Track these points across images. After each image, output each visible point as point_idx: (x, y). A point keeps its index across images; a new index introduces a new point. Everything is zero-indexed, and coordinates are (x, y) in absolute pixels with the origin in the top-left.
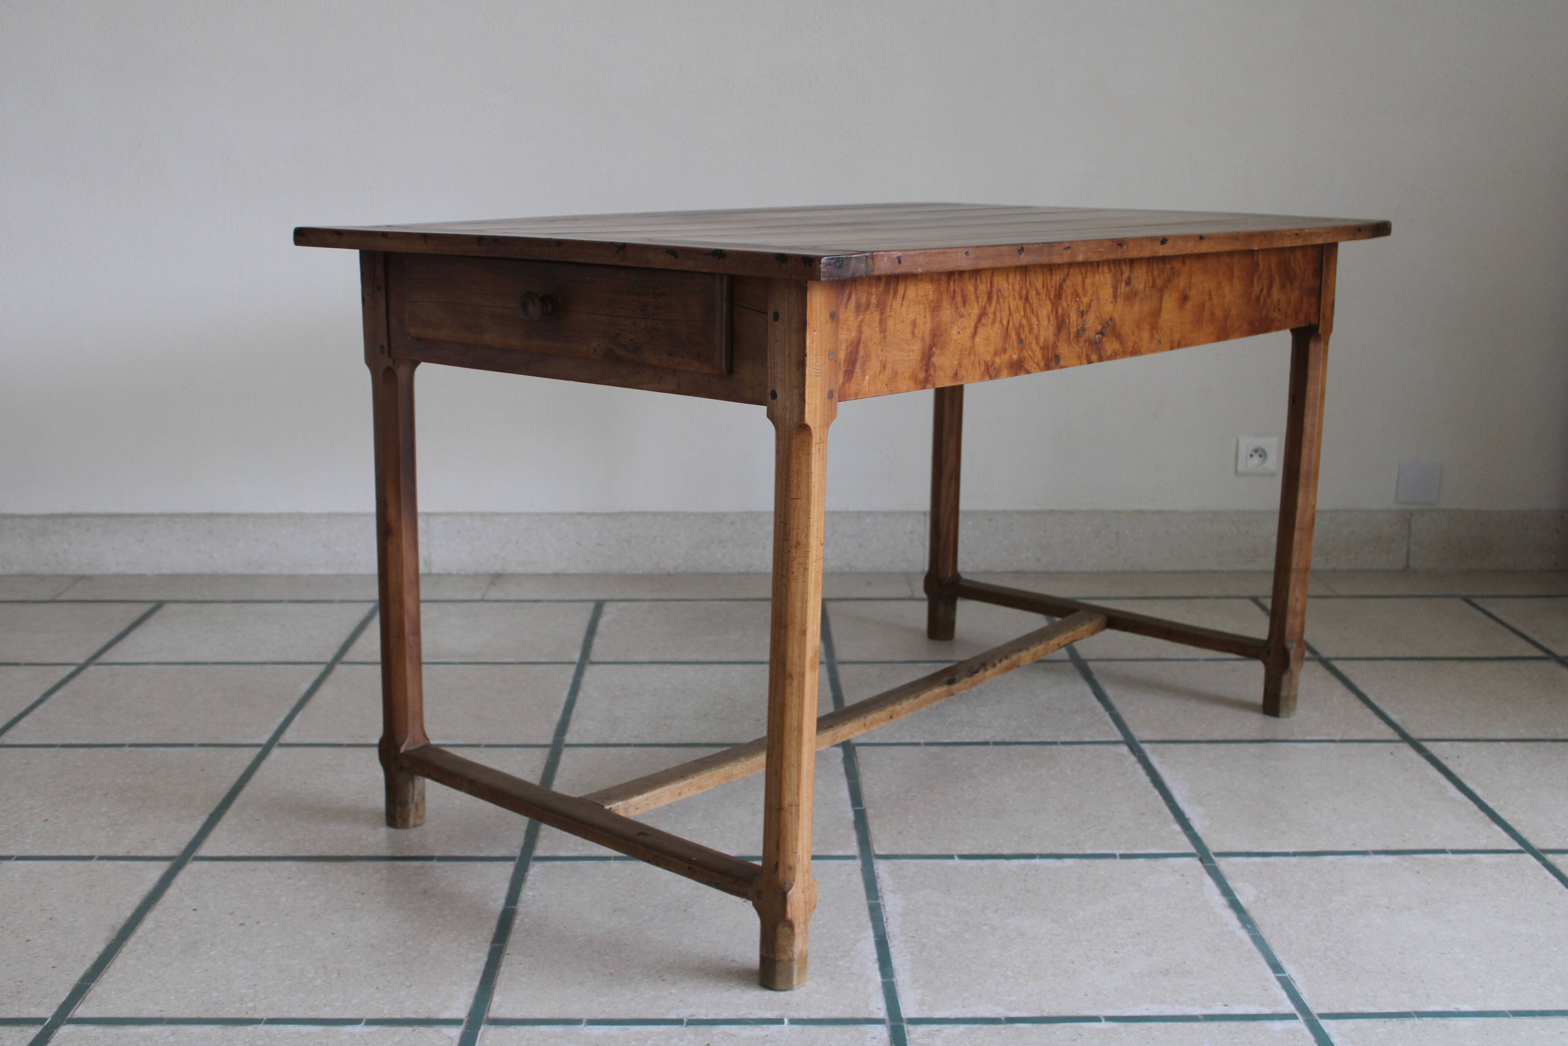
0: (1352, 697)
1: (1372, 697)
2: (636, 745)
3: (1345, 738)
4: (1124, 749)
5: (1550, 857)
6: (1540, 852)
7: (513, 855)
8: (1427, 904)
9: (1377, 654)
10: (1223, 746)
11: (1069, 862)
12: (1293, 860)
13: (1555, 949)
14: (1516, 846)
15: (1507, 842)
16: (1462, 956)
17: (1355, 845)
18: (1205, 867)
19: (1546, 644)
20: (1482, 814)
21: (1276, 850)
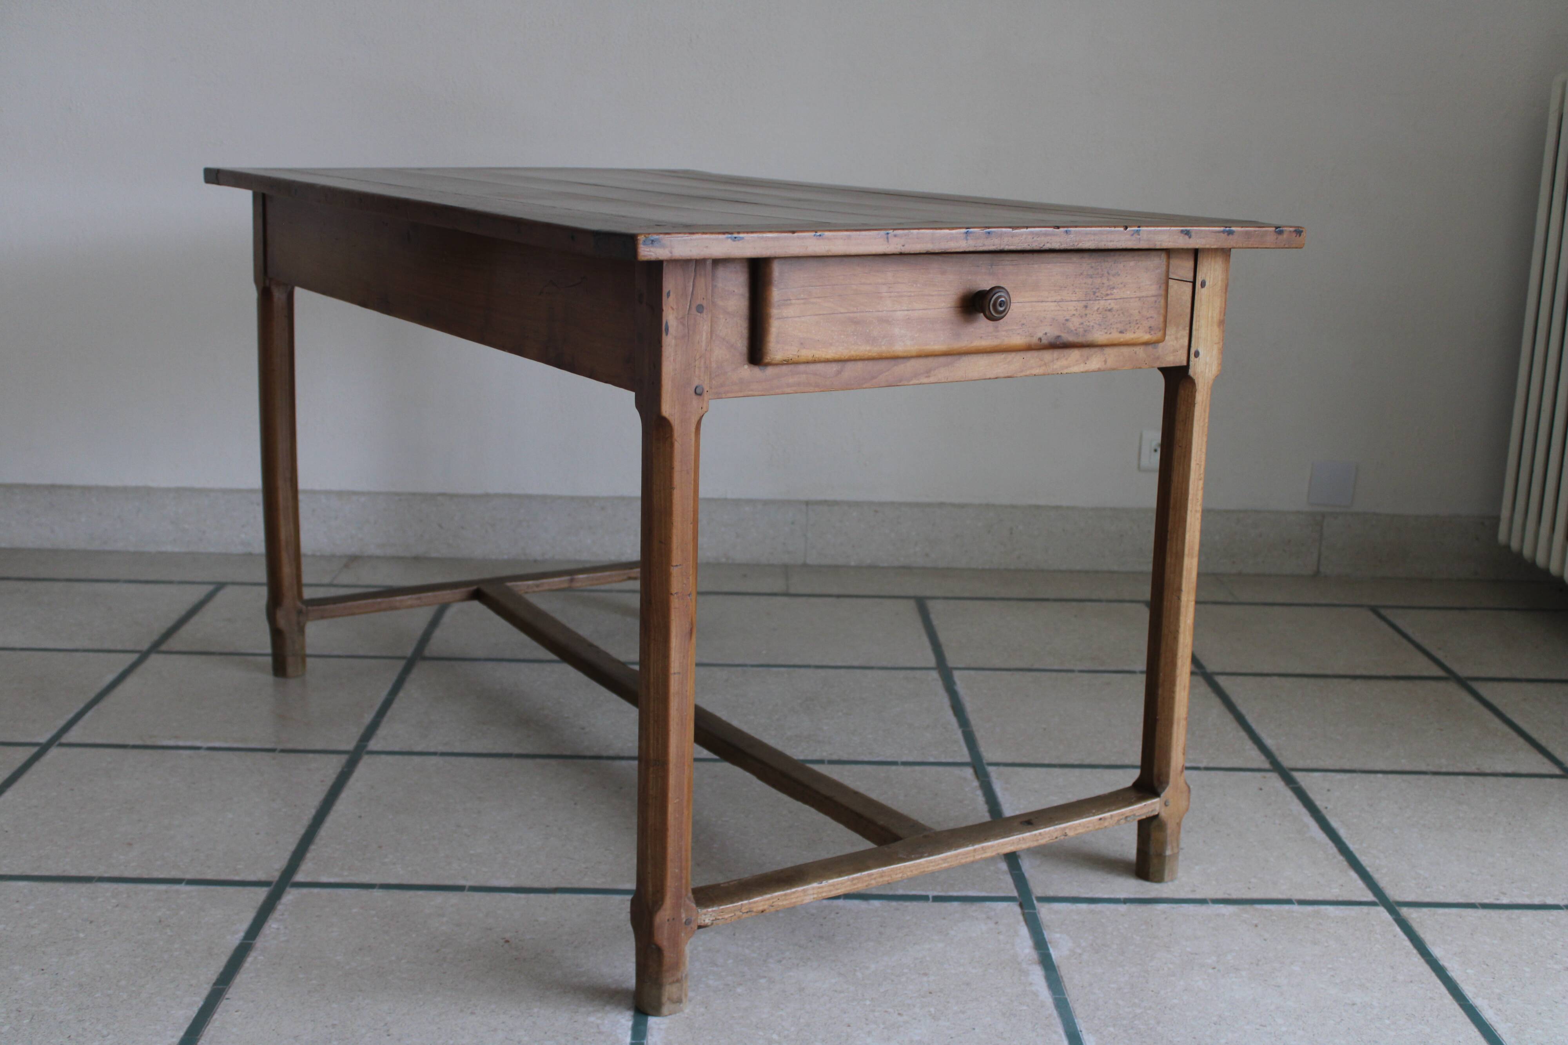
0: (1229, 717)
1: (1250, 719)
2: (443, 754)
3: (1211, 765)
4: (969, 772)
5: (1404, 911)
6: (1394, 904)
7: (271, 879)
8: (1257, 965)
9: (1266, 669)
10: (1077, 771)
11: (876, 903)
12: (1123, 908)
13: (1387, 1022)
14: (1370, 897)
15: (1361, 891)
16: (1284, 1029)
17: (1194, 891)
18: (1024, 914)
19: (1447, 663)
20: (1341, 858)
21: (1106, 896)
